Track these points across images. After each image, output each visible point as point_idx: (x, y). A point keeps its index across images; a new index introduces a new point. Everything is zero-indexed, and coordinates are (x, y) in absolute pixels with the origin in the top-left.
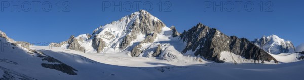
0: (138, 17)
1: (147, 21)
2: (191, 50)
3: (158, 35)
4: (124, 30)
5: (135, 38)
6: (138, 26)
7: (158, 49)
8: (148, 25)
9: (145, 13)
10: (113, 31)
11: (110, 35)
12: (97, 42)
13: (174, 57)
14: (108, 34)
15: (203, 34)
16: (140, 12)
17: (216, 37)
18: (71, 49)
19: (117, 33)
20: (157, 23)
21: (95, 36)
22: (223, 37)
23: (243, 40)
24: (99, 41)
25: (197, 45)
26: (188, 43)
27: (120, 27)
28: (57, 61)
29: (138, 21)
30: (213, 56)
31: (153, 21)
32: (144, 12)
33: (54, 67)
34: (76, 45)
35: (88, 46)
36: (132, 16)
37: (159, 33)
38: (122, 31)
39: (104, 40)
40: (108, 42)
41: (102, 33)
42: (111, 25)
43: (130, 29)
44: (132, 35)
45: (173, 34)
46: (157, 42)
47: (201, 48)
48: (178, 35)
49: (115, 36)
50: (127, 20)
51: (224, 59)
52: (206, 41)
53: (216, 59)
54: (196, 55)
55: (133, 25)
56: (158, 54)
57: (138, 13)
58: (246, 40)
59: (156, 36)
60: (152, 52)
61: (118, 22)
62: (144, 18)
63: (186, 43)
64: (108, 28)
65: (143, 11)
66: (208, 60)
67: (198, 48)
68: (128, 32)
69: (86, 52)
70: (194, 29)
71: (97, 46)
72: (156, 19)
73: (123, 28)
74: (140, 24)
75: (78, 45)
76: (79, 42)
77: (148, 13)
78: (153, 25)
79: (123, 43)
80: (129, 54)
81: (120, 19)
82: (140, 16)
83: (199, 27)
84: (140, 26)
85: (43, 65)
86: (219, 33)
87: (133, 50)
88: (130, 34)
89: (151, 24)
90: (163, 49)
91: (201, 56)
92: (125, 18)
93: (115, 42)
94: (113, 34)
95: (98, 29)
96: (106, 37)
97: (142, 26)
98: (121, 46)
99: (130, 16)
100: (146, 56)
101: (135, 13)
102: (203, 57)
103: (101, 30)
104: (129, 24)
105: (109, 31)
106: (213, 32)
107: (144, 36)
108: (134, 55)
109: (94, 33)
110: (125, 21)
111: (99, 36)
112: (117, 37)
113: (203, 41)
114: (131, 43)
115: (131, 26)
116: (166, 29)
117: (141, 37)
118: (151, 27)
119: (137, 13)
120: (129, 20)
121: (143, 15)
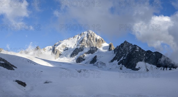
0: (86, 35)
1: (92, 38)
2: (117, 60)
4: (75, 45)
6: (85, 42)
8: (93, 41)
9: (91, 33)
10: (68, 45)
11: (66, 47)
12: (55, 52)
15: (127, 49)
16: (88, 31)
17: (136, 52)
19: (70, 46)
20: (99, 40)
21: (54, 48)
22: (141, 51)
24: (57, 52)
25: (122, 57)
26: (116, 55)
27: (73, 42)
29: (86, 39)
31: (96, 39)
32: (91, 31)
36: (82, 34)
37: (99, 47)
38: (74, 45)
41: (60, 46)
42: (67, 40)
43: (80, 43)
44: (80, 48)
47: (123, 59)
48: (113, 49)
49: (69, 48)
50: (78, 37)
51: (139, 68)
52: (128, 54)
53: (132, 68)
55: (82, 41)
60: (90, 61)
61: (72, 38)
62: (90, 36)
63: (115, 55)
67: (121, 59)
68: (78, 46)
70: (122, 45)
72: (99, 37)
73: (75, 43)
74: (87, 41)
78: (96, 41)
79: (73, 53)
81: (74, 37)
84: (86, 42)
86: (138, 48)
89: (95, 41)
90: (98, 58)
91: (122, 65)
92: (78, 36)
95: (58, 43)
97: (88, 42)
99: (81, 35)
101: (85, 32)
102: (123, 66)
104: (79, 40)
105: (65, 45)
106: (134, 47)
109: (55, 46)
111: (57, 48)
113: (126, 54)
118: (94, 43)
119: (86, 33)
120: (80, 37)
121: (89, 34)
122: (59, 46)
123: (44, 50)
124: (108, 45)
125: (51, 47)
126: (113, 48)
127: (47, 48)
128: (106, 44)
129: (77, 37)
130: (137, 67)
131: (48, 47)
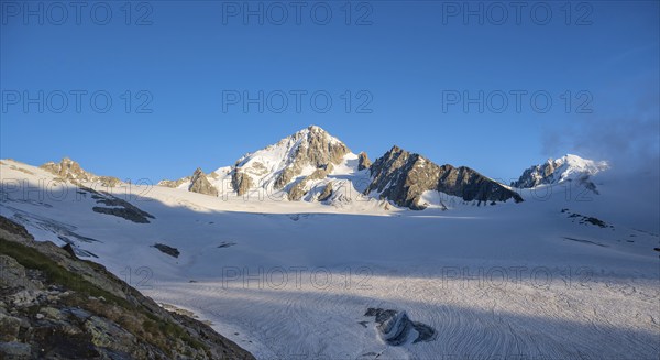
0: (306, 137)
1: (319, 144)
2: (377, 190)
3: (336, 167)
4: (283, 160)
5: (299, 172)
6: (306, 153)
7: (329, 190)
8: (322, 151)
9: (317, 131)
10: (266, 161)
11: (262, 167)
12: (239, 178)
13: (348, 200)
14: (258, 165)
15: (399, 164)
16: (310, 129)
17: (417, 169)
18: (195, 191)
19: (271, 164)
20: (335, 147)
21: (236, 170)
23: (462, 169)
24: (242, 178)
25: (387, 183)
27: (277, 154)
29: (306, 145)
30: (408, 198)
31: (329, 145)
32: (316, 128)
33: (112, 212)
34: (203, 185)
35: (222, 182)
36: (297, 136)
37: (338, 163)
38: (281, 161)
39: (250, 175)
40: (256, 179)
41: (249, 164)
42: (265, 151)
43: (293, 157)
44: (295, 167)
45: (360, 166)
46: (332, 177)
47: (391, 187)
48: (368, 166)
49: (269, 169)
50: (289, 143)
51: (425, 204)
53: (411, 204)
55: (298, 151)
56: (326, 196)
57: (308, 131)
58: (468, 169)
59: (332, 168)
60: (319, 194)
61: (275, 146)
62: (315, 139)
63: (373, 178)
64: (258, 157)
65: (314, 127)
66: (400, 206)
67: (388, 186)
68: (289, 162)
69: (220, 195)
71: (238, 184)
72: (334, 141)
73: (283, 157)
74: (309, 150)
75: (208, 184)
76: (209, 179)
77: (322, 130)
78: (329, 150)
79: (280, 179)
80: (285, 196)
81: (279, 143)
82: (309, 136)
83: (394, 152)
84: (308, 153)
85: (96, 209)
87: (293, 192)
88: (291, 166)
89: (327, 149)
90: (335, 189)
92: (287, 140)
93: (267, 179)
94: (265, 165)
95: (244, 158)
96: (255, 171)
97: (310, 152)
98: (275, 185)
99: (295, 137)
100: (308, 200)
101: (303, 131)
103: (247, 160)
104: (291, 149)
105: (260, 161)
106: (414, 159)
107: (315, 169)
108: (293, 197)
109: (237, 166)
110: (287, 144)
111: (242, 170)
112: (272, 170)
113: (396, 175)
115: (295, 153)
117: (309, 169)
118: (325, 155)
119: (305, 131)
120: (292, 144)
121: (313, 135)
122: (247, 165)
123: (214, 176)
124: (356, 157)
125: (229, 169)
126: (368, 162)
127: (221, 171)
128: (352, 156)
129: (286, 144)
130: (421, 202)
131: (221, 169)
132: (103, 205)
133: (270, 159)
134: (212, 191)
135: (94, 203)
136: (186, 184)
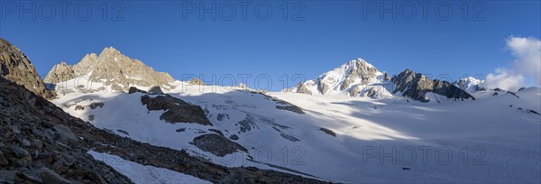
0: (355, 64)
1: (363, 68)
2: (400, 91)
4: (344, 75)
5: (353, 82)
6: (356, 72)
7: (372, 91)
8: (364, 71)
10: (334, 76)
11: (333, 79)
14: (330, 79)
15: (410, 78)
16: (357, 60)
17: (422, 81)
19: (338, 78)
20: (371, 69)
21: (320, 81)
24: (323, 85)
25: (405, 87)
26: (398, 85)
27: (340, 73)
28: (288, 103)
29: (356, 68)
30: (420, 96)
31: (368, 68)
32: (360, 60)
33: (286, 108)
34: (304, 89)
35: (314, 89)
38: (342, 76)
39: (327, 84)
40: (330, 86)
41: (326, 78)
42: (333, 71)
43: (349, 74)
44: (350, 79)
47: (408, 90)
49: (336, 80)
50: (346, 67)
53: (422, 99)
54: (404, 95)
55: (351, 71)
56: (372, 94)
60: (367, 93)
61: (338, 68)
62: (360, 65)
63: (395, 85)
64: (330, 74)
66: (415, 100)
67: (406, 89)
68: (347, 77)
69: (313, 94)
70: (403, 74)
71: (321, 89)
72: (370, 66)
74: (357, 70)
75: (306, 89)
76: (307, 87)
77: (363, 61)
79: (343, 85)
80: (349, 94)
81: (340, 67)
82: (357, 63)
83: (407, 72)
85: (277, 107)
86: (423, 76)
87: (352, 92)
89: (367, 70)
90: (376, 90)
91: (408, 96)
92: (345, 65)
93: (336, 85)
94: (335, 78)
95: (322, 75)
96: (329, 81)
98: (341, 88)
99: (349, 64)
100: (362, 96)
102: (410, 97)
103: (324, 76)
104: (348, 70)
105: (331, 77)
106: (419, 76)
108: (352, 95)
109: (319, 79)
111: (323, 81)
112: (338, 81)
113: (410, 84)
114: (350, 86)
115: (350, 72)
116: (378, 73)
117: (358, 80)
118: (366, 72)
119: (354, 61)
120: (348, 67)
121: (359, 63)
124: (382, 74)
129: (344, 67)
130: (426, 98)
131: (311, 81)
132: (280, 105)
133: (336, 75)
134: (309, 93)
135: (275, 104)
136: (295, 90)
